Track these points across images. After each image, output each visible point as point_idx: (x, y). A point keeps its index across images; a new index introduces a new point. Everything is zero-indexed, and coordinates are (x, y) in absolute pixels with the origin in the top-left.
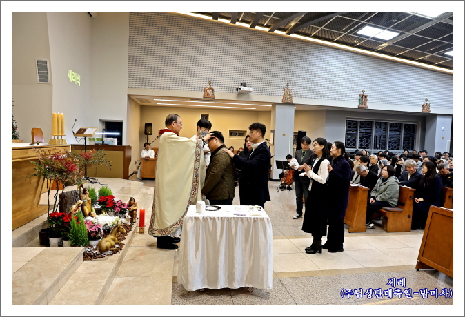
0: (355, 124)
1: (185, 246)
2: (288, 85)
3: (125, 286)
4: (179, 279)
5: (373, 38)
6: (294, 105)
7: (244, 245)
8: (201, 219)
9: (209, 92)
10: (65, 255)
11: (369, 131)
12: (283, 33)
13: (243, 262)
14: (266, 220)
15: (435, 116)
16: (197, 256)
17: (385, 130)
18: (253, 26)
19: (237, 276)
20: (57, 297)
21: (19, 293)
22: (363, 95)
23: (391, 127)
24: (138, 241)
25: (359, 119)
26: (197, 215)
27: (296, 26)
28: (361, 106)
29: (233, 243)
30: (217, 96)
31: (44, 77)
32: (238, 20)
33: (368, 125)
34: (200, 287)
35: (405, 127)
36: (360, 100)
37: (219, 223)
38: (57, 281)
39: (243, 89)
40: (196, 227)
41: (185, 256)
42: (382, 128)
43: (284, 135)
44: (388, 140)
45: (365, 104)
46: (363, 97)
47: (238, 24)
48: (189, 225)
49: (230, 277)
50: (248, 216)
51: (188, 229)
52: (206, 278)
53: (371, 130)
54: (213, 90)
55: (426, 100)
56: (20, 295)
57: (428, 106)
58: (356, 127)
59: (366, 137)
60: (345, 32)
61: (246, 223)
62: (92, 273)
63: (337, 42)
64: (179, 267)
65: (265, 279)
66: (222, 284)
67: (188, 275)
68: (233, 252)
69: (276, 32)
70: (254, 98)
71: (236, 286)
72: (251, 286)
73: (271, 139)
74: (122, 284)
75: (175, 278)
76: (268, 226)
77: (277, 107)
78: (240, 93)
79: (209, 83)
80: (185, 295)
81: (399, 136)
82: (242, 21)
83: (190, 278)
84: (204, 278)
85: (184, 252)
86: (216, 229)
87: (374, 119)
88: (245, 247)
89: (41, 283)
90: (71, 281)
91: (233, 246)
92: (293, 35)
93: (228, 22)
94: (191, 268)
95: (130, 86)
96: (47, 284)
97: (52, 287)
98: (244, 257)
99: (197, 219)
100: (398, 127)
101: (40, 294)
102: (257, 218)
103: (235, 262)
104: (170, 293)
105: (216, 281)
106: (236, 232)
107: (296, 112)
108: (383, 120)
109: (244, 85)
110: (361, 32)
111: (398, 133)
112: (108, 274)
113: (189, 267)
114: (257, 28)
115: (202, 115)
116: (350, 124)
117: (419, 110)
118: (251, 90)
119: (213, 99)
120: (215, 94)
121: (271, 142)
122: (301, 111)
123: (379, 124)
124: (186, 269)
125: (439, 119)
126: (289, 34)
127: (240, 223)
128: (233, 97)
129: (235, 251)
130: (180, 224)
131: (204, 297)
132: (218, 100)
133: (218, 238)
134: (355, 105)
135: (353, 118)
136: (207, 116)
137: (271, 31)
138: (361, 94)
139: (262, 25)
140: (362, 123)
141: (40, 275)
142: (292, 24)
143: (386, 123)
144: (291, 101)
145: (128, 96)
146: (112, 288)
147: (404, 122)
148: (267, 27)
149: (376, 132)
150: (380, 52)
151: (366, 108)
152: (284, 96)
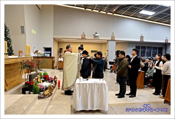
0: (139, 47)
1: (75, 94)
2: (113, 33)
3: (53, 109)
4: (73, 106)
5: (145, 15)
6: (115, 40)
7: (97, 93)
8: (81, 84)
9: (84, 36)
10: (31, 97)
11: (144, 50)
12: (111, 14)
13: (97, 100)
14: (106, 84)
15: (170, 44)
16: (80, 98)
18: (99, 11)
19: (95, 106)
20: (29, 113)
21: (15, 111)
22: (142, 36)
23: (153, 48)
24: (58, 92)
25: (141, 45)
26: (80, 82)
27: (116, 11)
28: (141, 40)
29: (93, 93)
30: (86, 38)
31: (23, 32)
32: (94, 9)
33: (144, 47)
34: (81, 109)
35: (158, 48)
36: (141, 38)
37: (88, 85)
38: (29, 107)
39: (96, 35)
40: (79, 87)
41: (76, 98)
42: (150, 49)
43: (112, 52)
44: (152, 53)
45: (143, 40)
46: (142, 37)
47: (94, 11)
48: (77, 86)
49: (92, 106)
50: (99, 83)
51: (76, 87)
52: (83, 106)
53: (145, 49)
55: (167, 38)
56: (15, 112)
57: (167, 40)
58: (139, 49)
59: (143, 52)
60: (134, 12)
61: (98, 85)
62: (41, 104)
63: (131, 16)
64: (73, 102)
65: (105, 106)
66: (89, 109)
67: (76, 105)
68: (93, 96)
69: (108, 13)
70: (100, 38)
71: (95, 109)
72: (100, 109)
73: (107, 54)
74: (52, 108)
75: (71, 106)
76: (106, 86)
77: (109, 41)
78: (95, 37)
79: (84, 33)
80: (75, 112)
81: (156, 52)
83: (77, 106)
84: (82, 106)
85: (75, 96)
86: (87, 88)
87: (146, 46)
88: (98, 94)
89: (23, 108)
90: (33, 107)
91: (93, 94)
92: (115, 14)
93: (90, 10)
94: (78, 102)
95: (54, 34)
96: (25, 108)
97: (27, 109)
98: (97, 98)
99: (80, 84)
100: (156, 48)
101: (23, 112)
102: (102, 84)
103: (94, 100)
104: (70, 112)
105: (87, 107)
106: (94, 89)
107: (116, 43)
108: (150, 46)
109: (96, 33)
110: (140, 13)
111: (156, 50)
112: (47, 104)
113: (77, 102)
114: (101, 12)
116: (137, 47)
117: (164, 42)
118: (99, 35)
119: (85, 39)
120: (86, 37)
121: (107, 55)
122: (118, 43)
123: (148, 47)
124: (76, 103)
126: (113, 14)
127: (96, 85)
128: (92, 38)
129: (94, 96)
130: (73, 85)
131: (82, 113)
132: (87, 39)
133: (88, 91)
134: (139, 40)
135: (138, 45)
136: (83, 45)
137: (106, 13)
138: (141, 36)
139: (103, 11)
140: (142, 47)
141: (22, 104)
142: (114, 10)
143: (151, 47)
144: (114, 39)
145: (54, 38)
146: (48, 109)
147: (158, 46)
148: (105, 11)
149: (147, 50)
150: (148, 20)
151: (143, 41)
152: (112, 37)
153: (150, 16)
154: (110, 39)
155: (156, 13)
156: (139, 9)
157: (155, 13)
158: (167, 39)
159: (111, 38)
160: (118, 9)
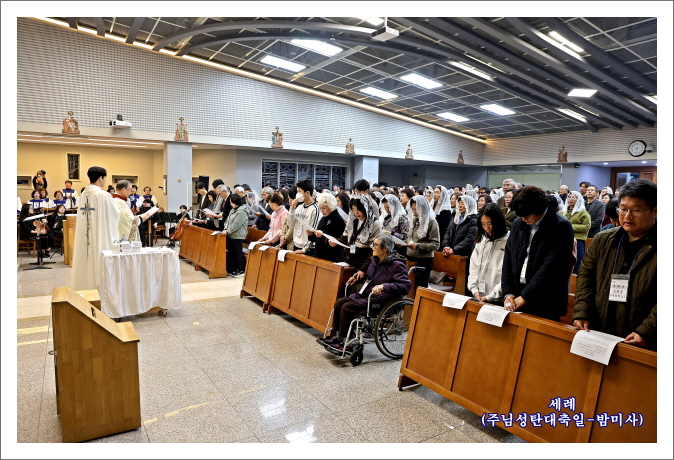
0: (274, 167)
2: (181, 119)
5: (280, 68)
6: (191, 144)
9: (71, 125)
11: (292, 175)
12: (173, 54)
15: (361, 157)
17: (311, 173)
18: (130, 41)
23: (317, 170)
27: (186, 47)
28: (275, 145)
30: (83, 131)
32: (108, 32)
33: (291, 167)
35: (334, 170)
36: (273, 139)
39: (119, 123)
42: (307, 171)
43: (179, 181)
45: (280, 144)
46: (277, 135)
47: (107, 36)
53: (295, 174)
54: (76, 123)
55: (350, 140)
57: (352, 147)
58: (276, 171)
59: (288, 181)
69: (162, 51)
70: (137, 134)
73: (164, 187)
77: (169, 146)
78: (117, 129)
79: (70, 113)
81: (328, 179)
82: (113, 33)
87: (297, 161)
92: (185, 57)
93: (95, 32)
100: (326, 169)
107: (194, 150)
108: (308, 161)
109: (120, 118)
110: (264, 60)
111: (326, 177)
114: (135, 44)
115: (69, 155)
116: (267, 166)
117: (342, 150)
118: (130, 124)
119: (77, 134)
120: (80, 128)
121: (164, 191)
122: (200, 151)
123: (303, 167)
125: (365, 162)
126: (180, 55)
128: (106, 132)
132: (86, 137)
135: (273, 159)
136: (77, 156)
137: (156, 49)
139: (143, 42)
140: (283, 166)
142: (183, 44)
143: (311, 166)
144: (187, 138)
147: (332, 164)
148: (149, 43)
149: (300, 176)
150: (294, 83)
151: (281, 148)
152: (178, 133)
153: (296, 73)
154: (171, 137)
155: (308, 67)
156: (257, 52)
157: (303, 67)
158: (352, 143)
160: (193, 43)
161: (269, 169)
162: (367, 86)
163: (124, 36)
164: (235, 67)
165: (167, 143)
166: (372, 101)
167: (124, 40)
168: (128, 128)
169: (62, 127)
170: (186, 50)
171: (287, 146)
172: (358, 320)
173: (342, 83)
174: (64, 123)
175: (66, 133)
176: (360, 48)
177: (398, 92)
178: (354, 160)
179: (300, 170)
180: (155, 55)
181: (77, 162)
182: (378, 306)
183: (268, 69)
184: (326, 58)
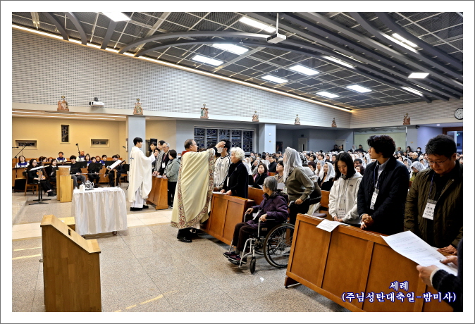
0: (202, 132)
2: (138, 100)
9: (64, 105)
11: (215, 137)
12: (133, 55)
15: (264, 124)
17: (228, 136)
18: (103, 48)
23: (233, 133)
25: (206, 127)
27: (142, 50)
28: (203, 117)
32: (89, 42)
33: (214, 132)
35: (244, 133)
36: (202, 112)
39: (95, 103)
42: (226, 134)
45: (207, 116)
46: (204, 109)
47: (88, 45)
53: (217, 136)
54: (67, 104)
58: (204, 134)
59: (212, 142)
63: (180, 64)
69: (125, 54)
70: (108, 111)
77: (130, 118)
78: (94, 107)
79: (62, 97)
81: (240, 140)
82: (92, 43)
87: (219, 128)
92: (141, 57)
93: (80, 43)
100: (239, 133)
107: (147, 121)
108: (226, 128)
109: (96, 100)
111: (238, 138)
114: (107, 49)
115: (62, 126)
116: (198, 131)
117: (250, 120)
118: (103, 104)
119: (67, 111)
122: (151, 122)
123: (222, 132)
125: (266, 127)
126: (137, 56)
128: (87, 109)
132: (72, 112)
134: (198, 116)
135: (200, 126)
136: (68, 126)
137: (121, 52)
139: (112, 48)
140: (209, 131)
142: (139, 48)
143: (229, 131)
144: (142, 113)
147: (243, 129)
148: (117, 49)
150: (215, 73)
151: (207, 119)
152: (136, 109)
153: (217, 67)
154: (131, 113)
155: (225, 63)
156: (189, 53)
157: (222, 62)
158: (257, 114)
159: (133, 111)
160: (146, 48)
161: (199, 133)
162: (267, 74)
163: (100, 45)
164: (175, 63)
165: (128, 116)
166: (270, 85)
167: (99, 47)
168: (102, 106)
169: (57, 107)
170: (141, 53)
171: (211, 117)
172: (251, 239)
173: (249, 73)
174: (59, 104)
175: (60, 110)
176: (260, 49)
177: (288, 78)
178: (258, 127)
179: (221, 134)
180: (120, 56)
181: (68, 130)
182: (266, 229)
183: (198, 65)
184: (237, 56)
